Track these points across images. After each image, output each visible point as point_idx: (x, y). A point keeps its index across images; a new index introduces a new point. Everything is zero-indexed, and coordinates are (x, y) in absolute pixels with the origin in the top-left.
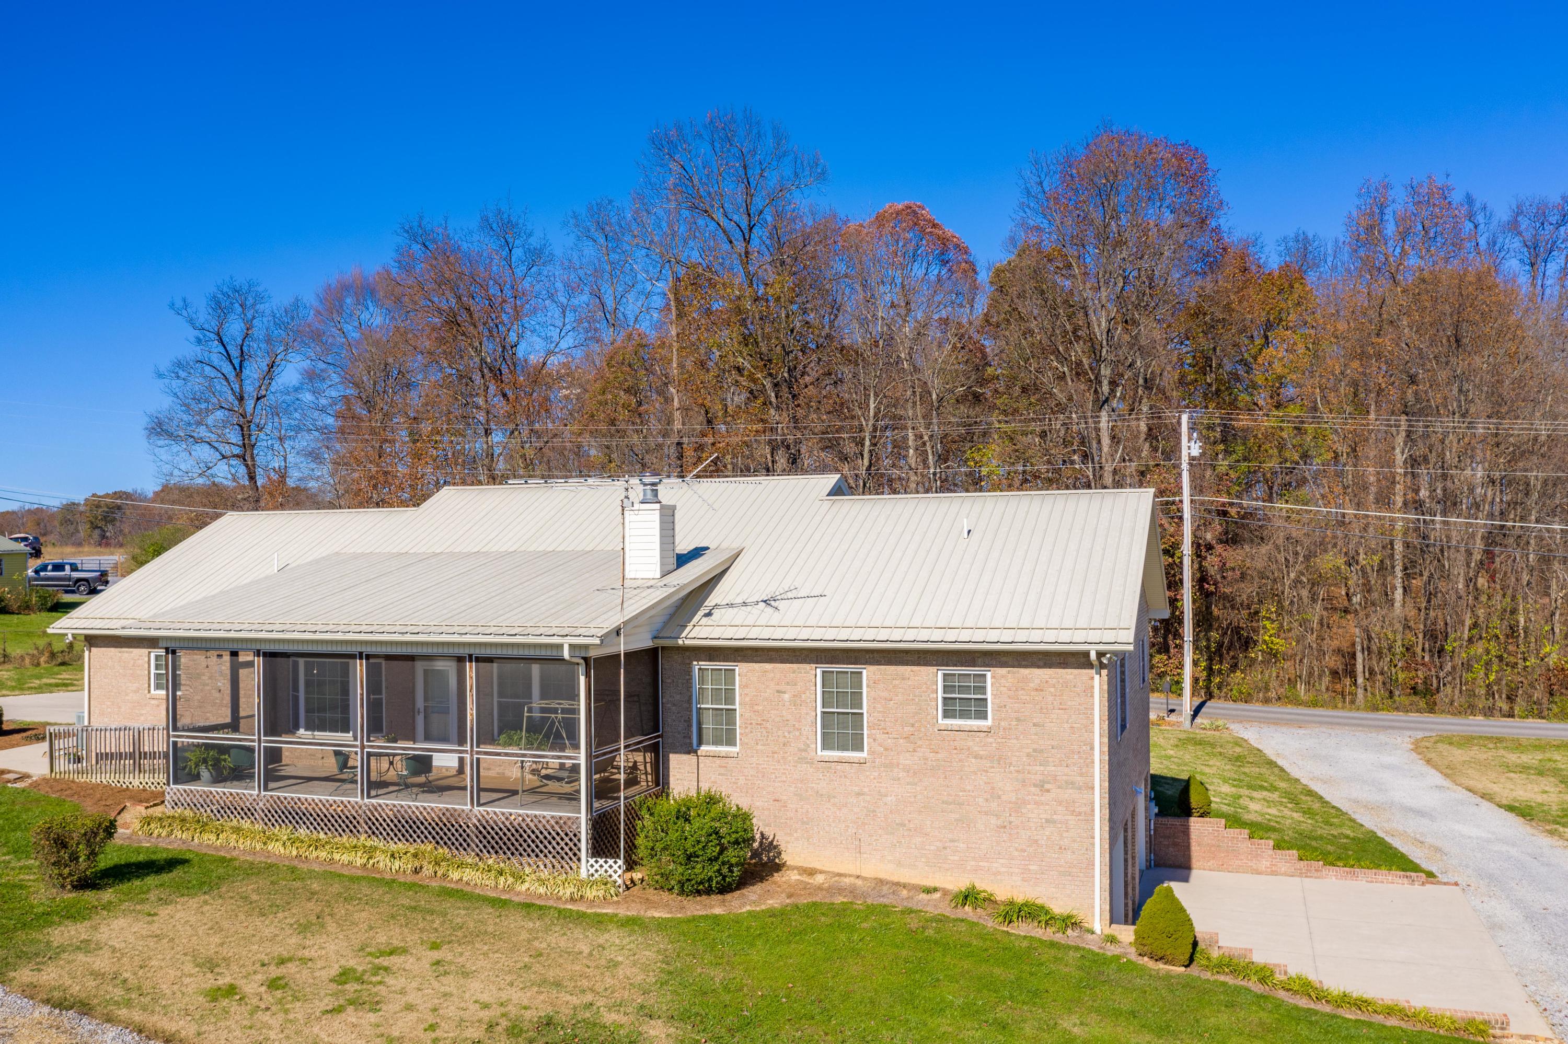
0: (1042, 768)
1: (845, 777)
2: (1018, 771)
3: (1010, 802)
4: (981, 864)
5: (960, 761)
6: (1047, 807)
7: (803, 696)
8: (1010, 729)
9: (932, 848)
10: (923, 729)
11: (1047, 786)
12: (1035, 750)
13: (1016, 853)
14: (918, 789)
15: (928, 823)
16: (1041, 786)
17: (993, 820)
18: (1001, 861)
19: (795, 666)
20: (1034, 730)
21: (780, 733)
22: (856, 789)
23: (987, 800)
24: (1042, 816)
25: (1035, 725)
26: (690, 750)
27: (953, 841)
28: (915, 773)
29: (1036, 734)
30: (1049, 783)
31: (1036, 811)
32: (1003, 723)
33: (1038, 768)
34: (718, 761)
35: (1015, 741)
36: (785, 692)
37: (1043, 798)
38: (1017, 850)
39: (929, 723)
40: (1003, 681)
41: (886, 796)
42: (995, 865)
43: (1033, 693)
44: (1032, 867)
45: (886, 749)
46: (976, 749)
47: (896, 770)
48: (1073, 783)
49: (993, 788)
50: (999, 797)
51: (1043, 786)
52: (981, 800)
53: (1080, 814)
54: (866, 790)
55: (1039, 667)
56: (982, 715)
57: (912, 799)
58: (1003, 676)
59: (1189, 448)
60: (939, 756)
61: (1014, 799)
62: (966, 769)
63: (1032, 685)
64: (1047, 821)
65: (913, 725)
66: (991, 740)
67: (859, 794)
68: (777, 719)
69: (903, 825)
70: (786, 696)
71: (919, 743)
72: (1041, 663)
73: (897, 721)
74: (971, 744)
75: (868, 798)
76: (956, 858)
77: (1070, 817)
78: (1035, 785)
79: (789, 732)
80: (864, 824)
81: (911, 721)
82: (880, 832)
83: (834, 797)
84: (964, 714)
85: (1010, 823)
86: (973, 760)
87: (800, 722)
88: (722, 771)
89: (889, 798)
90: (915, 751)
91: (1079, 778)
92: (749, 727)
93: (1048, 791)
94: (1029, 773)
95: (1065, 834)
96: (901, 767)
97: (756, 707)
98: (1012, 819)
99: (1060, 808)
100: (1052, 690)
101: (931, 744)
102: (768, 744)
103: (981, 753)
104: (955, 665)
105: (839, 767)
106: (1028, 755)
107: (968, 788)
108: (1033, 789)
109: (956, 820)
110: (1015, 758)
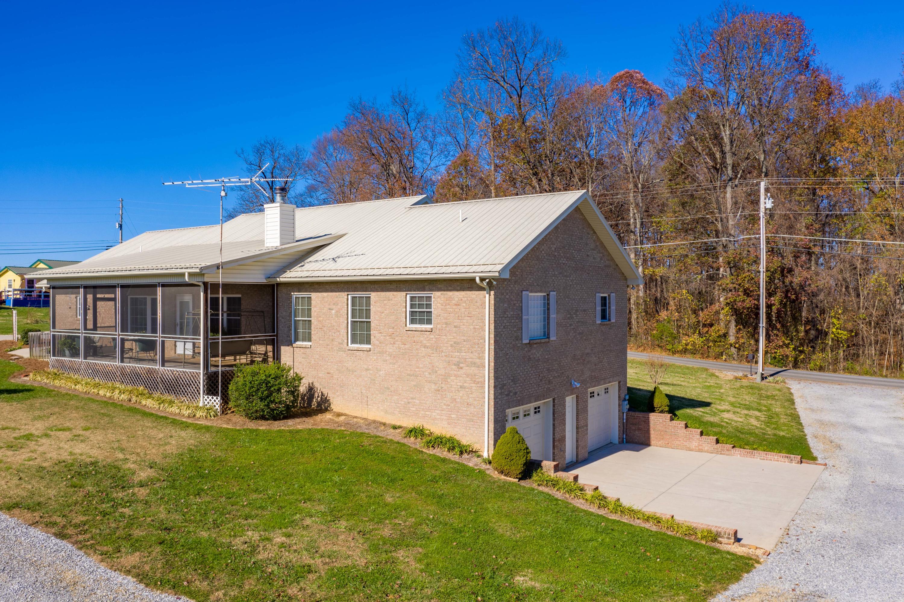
0: (458, 354)
1: (361, 359)
2: (446, 356)
3: (442, 375)
4: (427, 413)
5: (417, 349)
6: (461, 378)
7: (341, 311)
8: (442, 329)
9: (403, 402)
10: (398, 330)
11: (461, 365)
12: (455, 343)
13: (445, 407)
14: (396, 366)
15: (401, 387)
16: (458, 365)
17: (433, 386)
18: (437, 411)
19: (337, 294)
20: (454, 329)
21: (330, 333)
22: (366, 366)
23: (430, 374)
24: (458, 384)
25: (455, 327)
26: (290, 343)
27: (412, 398)
28: (394, 357)
29: (455, 333)
30: (462, 363)
31: (455, 381)
32: (438, 326)
33: (456, 354)
34: (302, 350)
35: (445, 337)
36: (332, 310)
37: (459, 373)
38: (445, 405)
39: (401, 326)
40: (439, 299)
41: (380, 371)
42: (434, 414)
43: (454, 307)
44: (453, 416)
45: (380, 343)
46: (425, 342)
47: (385, 355)
48: (475, 363)
49: (433, 366)
50: (436, 372)
51: (459, 365)
52: (427, 373)
53: (478, 382)
54: (370, 367)
55: (457, 290)
56: (429, 322)
57: (393, 373)
58: (439, 297)
59: (765, 203)
60: (406, 346)
61: (443, 373)
62: (420, 354)
63: (454, 302)
64: (461, 387)
65: (393, 328)
66: (432, 336)
67: (367, 370)
68: (329, 326)
69: (388, 388)
70: (333, 311)
71: (397, 338)
72: (459, 288)
73: (385, 325)
74: (422, 339)
75: (371, 372)
76: (414, 409)
77: (473, 385)
78: (455, 365)
79: (335, 333)
80: (369, 388)
81: (393, 325)
82: (377, 392)
83: (355, 371)
84: (421, 322)
85: (442, 388)
86: (423, 349)
87: (339, 327)
88: (304, 356)
89: (382, 372)
90: (394, 344)
91: (478, 360)
92: (316, 330)
93: (462, 368)
94: (452, 357)
95: (471, 396)
96: (387, 353)
97: (319, 318)
98: (443, 385)
99: (468, 379)
100: (464, 305)
101: (402, 339)
102: (325, 340)
103: (428, 344)
104: (415, 291)
105: (357, 354)
106: (452, 346)
107: (421, 366)
108: (454, 367)
109: (415, 386)
110: (445, 348)
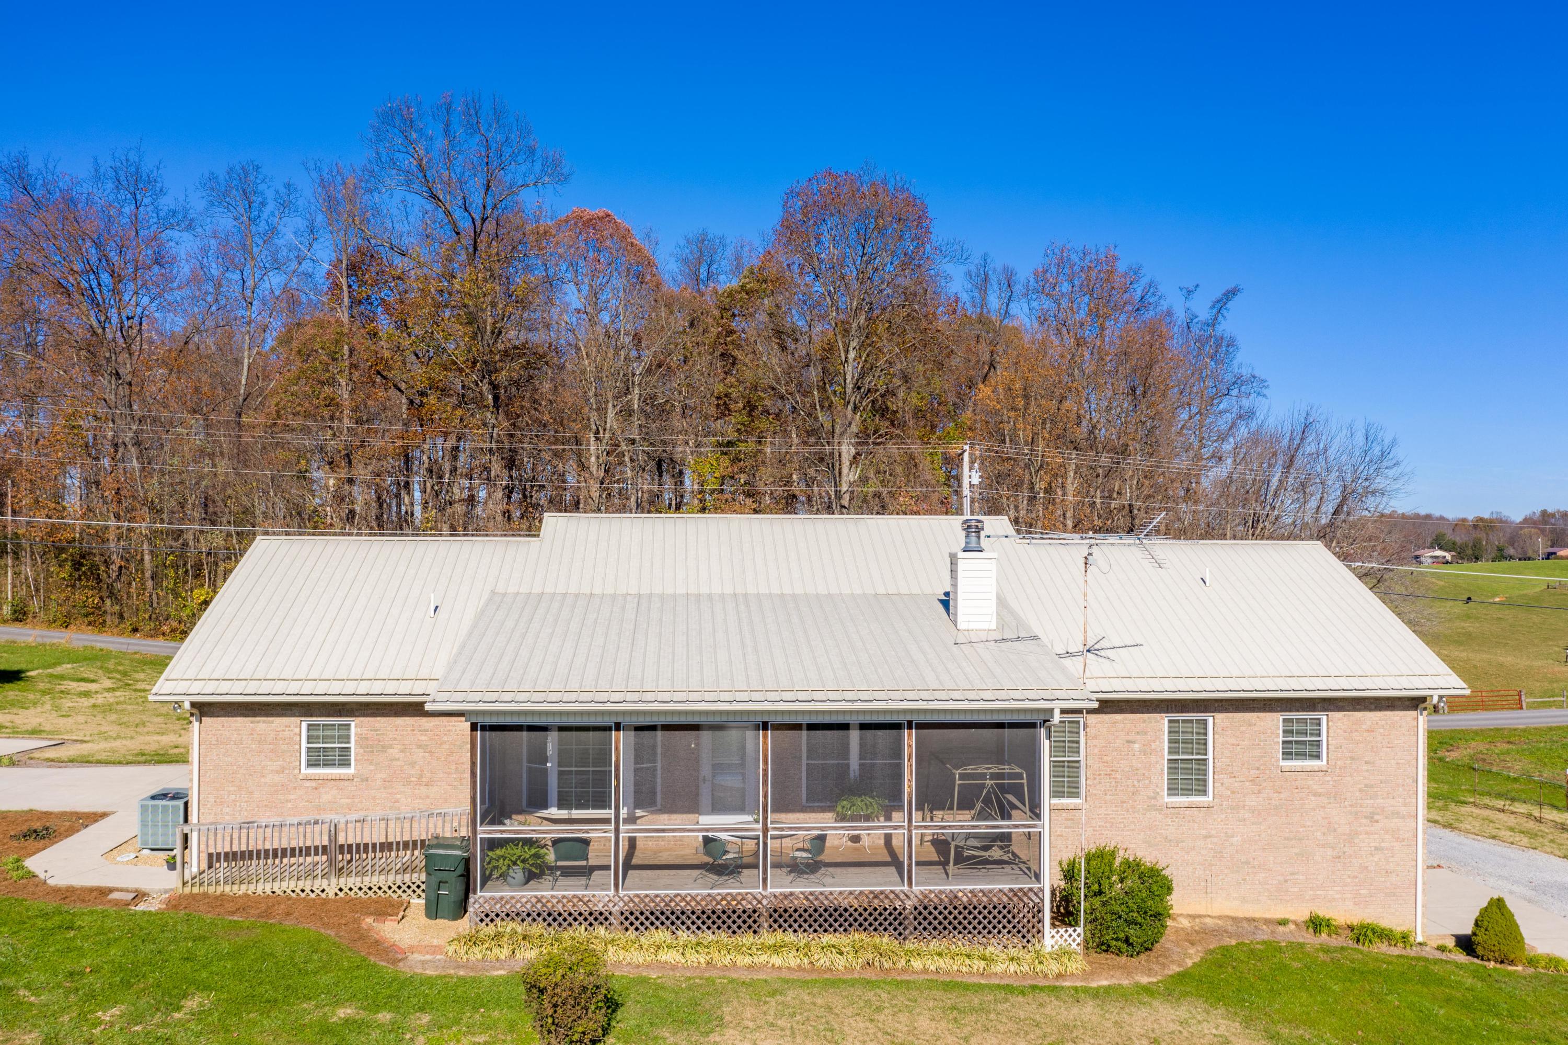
0: (1372, 801)
1: (1194, 821)
2: (1351, 806)
3: (1344, 834)
4: (1318, 893)
5: (1301, 799)
6: (1376, 836)
7: (1153, 745)
8: (1345, 767)
9: (1274, 882)
10: (1267, 772)
11: (1376, 817)
12: (1366, 786)
13: (1349, 880)
14: (1262, 828)
15: (1271, 859)
16: (1371, 818)
17: (1330, 852)
18: (1336, 888)
19: (1146, 716)
20: (1365, 767)
21: (1129, 782)
22: (1204, 832)
23: (1324, 834)
24: (1372, 845)
25: (1366, 763)
27: (1292, 874)
28: (1259, 814)
29: (1367, 771)
30: (1378, 814)
31: (1366, 841)
32: (1339, 763)
33: (1369, 801)
34: (1064, 814)
35: (1349, 778)
36: (1134, 742)
37: (1372, 829)
38: (1349, 877)
39: (1273, 765)
40: (1339, 724)
41: (1233, 836)
42: (1330, 893)
43: (1365, 734)
44: (1362, 892)
45: (1233, 793)
46: (1315, 787)
47: (1242, 812)
48: (1398, 813)
49: (1329, 823)
50: (1335, 830)
51: (1372, 818)
52: (1319, 834)
53: (1403, 840)
54: (1213, 832)
55: (1370, 710)
56: (1318, 756)
57: (1257, 838)
58: (1339, 720)
59: (970, 477)
60: (1282, 796)
61: (1348, 831)
62: (1307, 806)
63: (1364, 727)
64: (1376, 849)
65: (1258, 768)
66: (1328, 778)
67: (1206, 837)
68: (1127, 769)
69: (1247, 863)
70: (1136, 746)
71: (1264, 784)
72: (1373, 707)
73: (1243, 765)
74: (1310, 783)
75: (1215, 840)
76: (1296, 890)
77: (1395, 844)
78: (1366, 817)
79: (1139, 782)
80: (1211, 865)
81: (1257, 765)
82: (1226, 871)
83: (1183, 841)
84: (1301, 756)
85: (1344, 853)
86: (1313, 798)
87: (1149, 770)
88: (1069, 823)
89: (1235, 839)
90: (1259, 792)
91: (1403, 808)
92: (1098, 778)
93: (1377, 821)
94: (1361, 806)
95: (1391, 860)
96: (1247, 808)
97: (1105, 758)
98: (1346, 849)
99: (1387, 836)
100: (1382, 730)
101: (1274, 785)
102: (1117, 794)
103: (1320, 791)
104: (1298, 711)
105: (1188, 813)
106: (1361, 790)
107: (1308, 823)
108: (1364, 821)
109: (1296, 854)
110: (1349, 794)
